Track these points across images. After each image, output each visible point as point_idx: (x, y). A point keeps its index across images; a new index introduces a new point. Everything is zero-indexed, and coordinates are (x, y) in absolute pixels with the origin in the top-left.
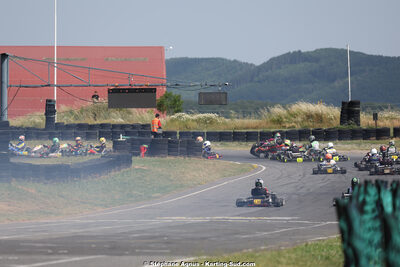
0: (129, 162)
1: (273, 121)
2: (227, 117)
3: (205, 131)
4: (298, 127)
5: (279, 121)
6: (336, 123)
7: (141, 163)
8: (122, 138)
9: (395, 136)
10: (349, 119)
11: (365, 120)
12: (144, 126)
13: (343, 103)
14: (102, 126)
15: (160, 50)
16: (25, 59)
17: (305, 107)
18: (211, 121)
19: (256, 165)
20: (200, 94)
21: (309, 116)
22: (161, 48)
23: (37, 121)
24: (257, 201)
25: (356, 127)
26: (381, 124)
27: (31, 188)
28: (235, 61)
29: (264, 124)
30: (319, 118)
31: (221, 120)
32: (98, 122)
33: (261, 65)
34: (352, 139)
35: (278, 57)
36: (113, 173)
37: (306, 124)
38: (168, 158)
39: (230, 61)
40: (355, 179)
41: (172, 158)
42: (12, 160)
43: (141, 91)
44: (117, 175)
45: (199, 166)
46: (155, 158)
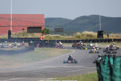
0: (33, 49)
1: (77, 37)
2: (63, 36)
3: (57, 40)
4: (85, 39)
5: (79, 37)
6: (96, 38)
7: (37, 49)
8: (31, 42)
9: (114, 41)
10: (100, 36)
11: (105, 36)
12: (38, 38)
13: (98, 31)
14: (25, 38)
15: (43, 15)
16: (2, 18)
17: (87, 32)
18: (58, 37)
19: (72, 50)
20: (55, 29)
21: (88, 35)
22: (43, 14)
23: (6, 37)
24: (70, 62)
25: (102, 39)
26: (110, 38)
27: (4, 57)
28: (66, 19)
29: (74, 38)
30: (91, 36)
31: (61, 36)
32: (24, 37)
33: (74, 20)
34: (101, 42)
35: (79, 18)
36: (28, 53)
37: (87, 38)
38: (45, 48)
39: (64, 19)
40: (100, 55)
41: (47, 48)
43: (37, 28)
44: (30, 53)
45: (55, 50)
46: (42, 48)
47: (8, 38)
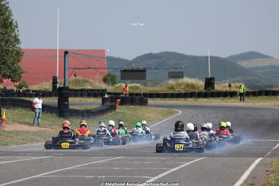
0: (115, 108)
1: (169, 88)
4: (183, 91)
5: (172, 88)
6: (202, 89)
7: (120, 109)
8: (106, 96)
10: (209, 87)
13: (206, 79)
18: (137, 88)
19: (175, 110)
20: (169, 73)
21: (188, 85)
22: (103, 50)
23: (47, 87)
25: (213, 91)
26: (233, 89)
29: (164, 89)
30: (193, 86)
31: (142, 87)
34: (218, 97)
37: (186, 89)
38: (131, 106)
41: (133, 106)
42: (70, 107)
43: (138, 71)
45: (149, 110)
46: (124, 107)
47: (51, 90)
